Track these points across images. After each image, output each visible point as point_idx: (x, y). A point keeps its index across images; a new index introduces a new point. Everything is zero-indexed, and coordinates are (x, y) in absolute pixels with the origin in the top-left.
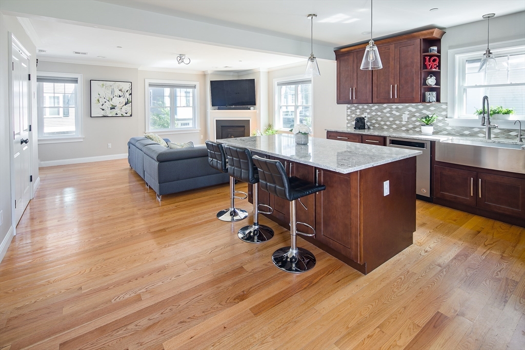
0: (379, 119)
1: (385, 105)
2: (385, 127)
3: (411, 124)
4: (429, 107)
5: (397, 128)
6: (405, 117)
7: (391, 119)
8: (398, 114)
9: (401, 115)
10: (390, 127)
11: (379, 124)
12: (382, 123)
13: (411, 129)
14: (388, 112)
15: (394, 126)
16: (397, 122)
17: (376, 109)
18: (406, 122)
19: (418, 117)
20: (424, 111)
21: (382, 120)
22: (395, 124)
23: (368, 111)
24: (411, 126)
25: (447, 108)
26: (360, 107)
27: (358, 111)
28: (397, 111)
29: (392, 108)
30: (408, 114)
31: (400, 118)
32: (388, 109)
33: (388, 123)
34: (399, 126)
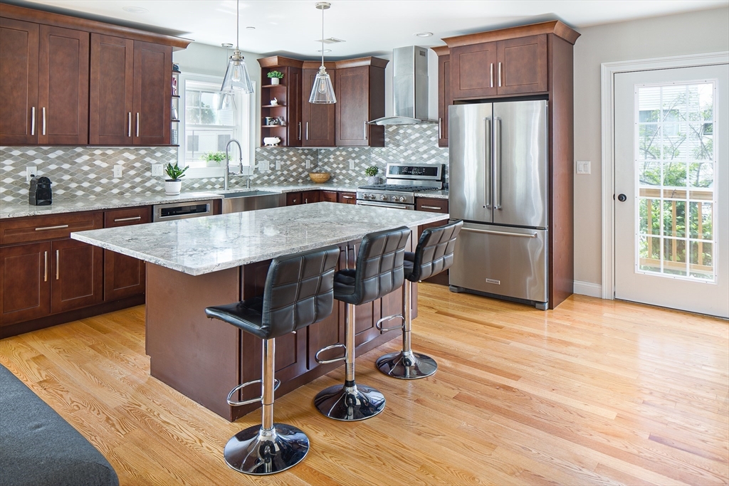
0: (67, 177)
1: (79, 150)
2: (80, 193)
3: (128, 181)
4: (154, 152)
5: (102, 191)
6: (118, 170)
7: (92, 176)
8: (105, 165)
9: (111, 168)
10: (89, 191)
11: (66, 188)
12: (74, 185)
13: (127, 190)
14: (86, 163)
15: (98, 189)
16: (104, 181)
17: (59, 158)
18: (119, 178)
19: (138, 169)
20: (148, 159)
21: (72, 180)
22: (99, 184)
23: (38, 161)
24: (127, 185)
25: (177, 153)
26: (16, 152)
27: (8, 162)
28: (103, 161)
29: (94, 154)
30: (123, 165)
31: (108, 172)
32: (86, 158)
33: (86, 184)
34: (107, 188)
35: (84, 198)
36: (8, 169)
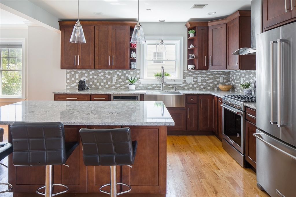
0: (96, 81)
1: (100, 71)
2: (100, 87)
3: (118, 84)
4: (130, 72)
5: (109, 87)
6: (115, 79)
7: (105, 81)
8: (109, 77)
9: (112, 78)
10: (103, 87)
11: (96, 85)
12: (98, 84)
13: (118, 87)
14: (102, 76)
15: (107, 86)
16: (109, 83)
17: (93, 74)
18: (115, 82)
19: (123, 79)
20: (127, 75)
21: (97, 82)
22: (107, 84)
23: (86, 75)
24: (118, 85)
25: (140, 73)
26: (80, 72)
27: (77, 75)
28: (109, 75)
29: (105, 73)
30: (117, 77)
31: (111, 80)
32: (102, 74)
33: (102, 84)
34: (110, 86)
35: (102, 89)
36: (77, 77)
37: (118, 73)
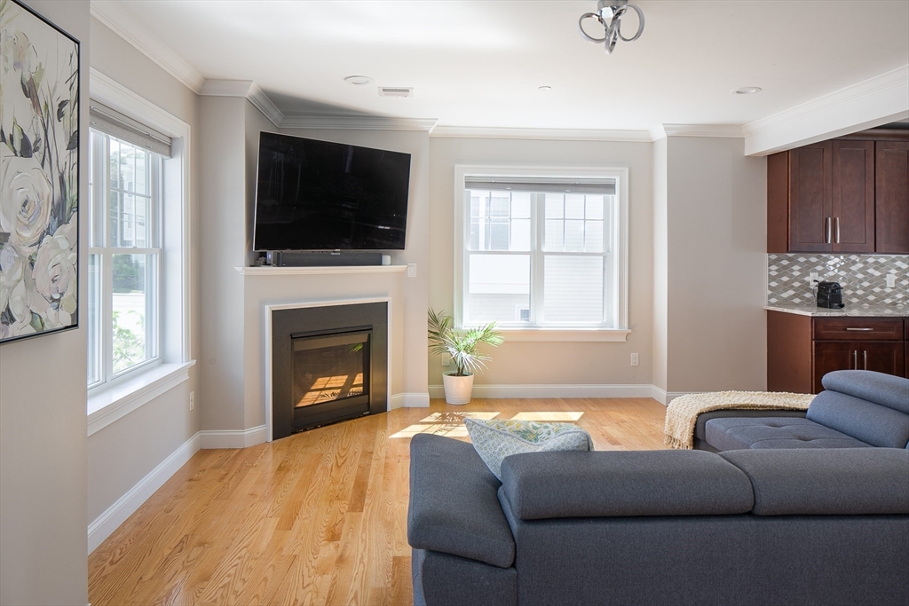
1: (854, 257)
2: (855, 300)
3: (900, 291)
6: (891, 279)
7: (866, 284)
8: (877, 274)
9: (883, 276)
10: (863, 299)
13: (900, 301)
14: (860, 270)
15: (871, 298)
16: (877, 290)
17: (836, 265)
18: (892, 288)
22: (873, 293)
23: (819, 268)
24: (899, 296)
26: (802, 259)
27: (796, 268)
28: (876, 269)
29: (867, 262)
30: (896, 274)
31: (881, 281)
32: (860, 265)
33: (860, 292)
34: (881, 297)
35: (858, 306)
36: (796, 274)
37: (899, 264)
